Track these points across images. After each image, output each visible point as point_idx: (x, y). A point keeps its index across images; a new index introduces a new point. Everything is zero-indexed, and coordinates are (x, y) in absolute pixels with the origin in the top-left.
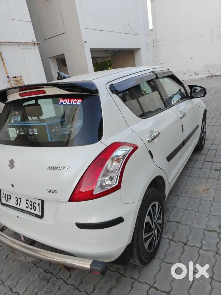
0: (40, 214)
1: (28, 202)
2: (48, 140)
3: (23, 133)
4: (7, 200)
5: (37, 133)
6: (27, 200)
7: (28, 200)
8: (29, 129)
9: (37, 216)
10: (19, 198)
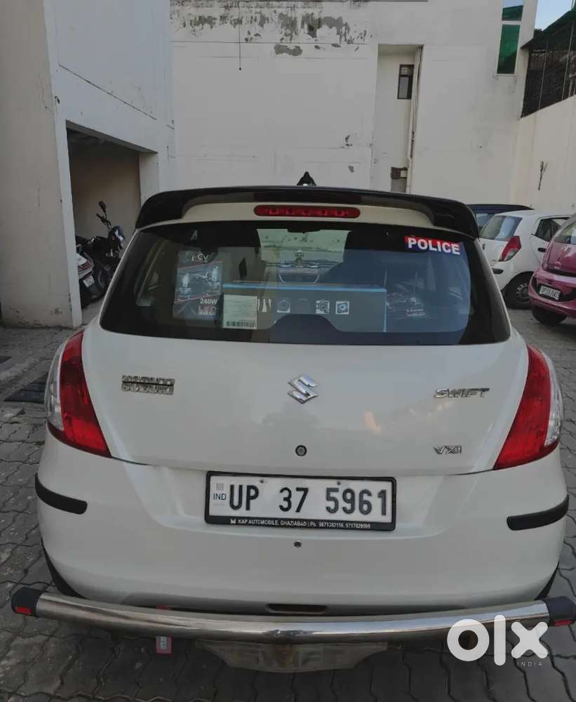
0: (387, 519)
1: (338, 496)
2: (383, 328)
3: (289, 311)
4: (236, 503)
5: (348, 313)
6: (329, 490)
7: (336, 490)
8: (318, 302)
9: (377, 527)
10: (298, 489)
